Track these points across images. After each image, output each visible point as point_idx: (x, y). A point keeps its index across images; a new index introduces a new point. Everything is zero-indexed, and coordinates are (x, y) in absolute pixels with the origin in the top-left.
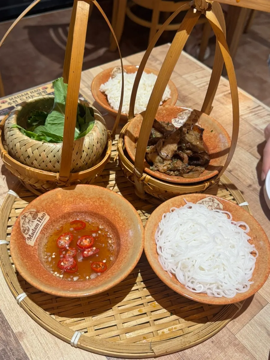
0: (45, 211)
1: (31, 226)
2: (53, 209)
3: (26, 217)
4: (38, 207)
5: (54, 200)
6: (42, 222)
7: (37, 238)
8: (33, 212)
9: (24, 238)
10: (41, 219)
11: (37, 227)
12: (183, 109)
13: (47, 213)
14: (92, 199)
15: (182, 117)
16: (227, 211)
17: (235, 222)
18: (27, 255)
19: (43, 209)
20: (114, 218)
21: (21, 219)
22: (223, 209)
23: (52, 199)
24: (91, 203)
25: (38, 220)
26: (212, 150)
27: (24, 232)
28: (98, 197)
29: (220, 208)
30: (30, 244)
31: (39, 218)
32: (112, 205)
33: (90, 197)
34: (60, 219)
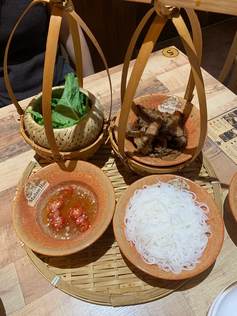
0: (46, 179)
1: (33, 191)
2: (53, 178)
3: (30, 184)
4: (41, 176)
5: (54, 171)
6: (43, 188)
7: (37, 201)
8: (36, 180)
9: (26, 200)
10: (43, 185)
11: (39, 192)
12: (168, 96)
13: (48, 181)
14: (82, 172)
15: (167, 103)
16: (193, 191)
17: (198, 203)
18: (26, 214)
19: (44, 178)
20: (97, 190)
21: (25, 186)
22: (190, 190)
23: (52, 170)
24: (82, 175)
25: (40, 186)
26: (190, 133)
27: (27, 196)
28: (87, 171)
29: (187, 189)
30: (30, 205)
31: (41, 185)
32: (97, 178)
33: (81, 170)
34: (58, 186)
